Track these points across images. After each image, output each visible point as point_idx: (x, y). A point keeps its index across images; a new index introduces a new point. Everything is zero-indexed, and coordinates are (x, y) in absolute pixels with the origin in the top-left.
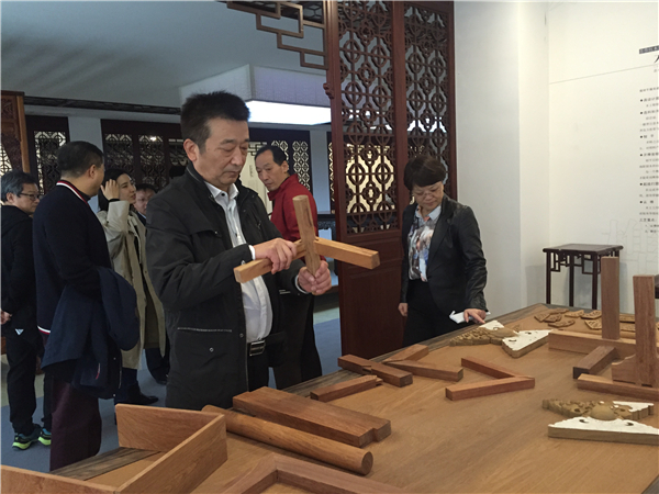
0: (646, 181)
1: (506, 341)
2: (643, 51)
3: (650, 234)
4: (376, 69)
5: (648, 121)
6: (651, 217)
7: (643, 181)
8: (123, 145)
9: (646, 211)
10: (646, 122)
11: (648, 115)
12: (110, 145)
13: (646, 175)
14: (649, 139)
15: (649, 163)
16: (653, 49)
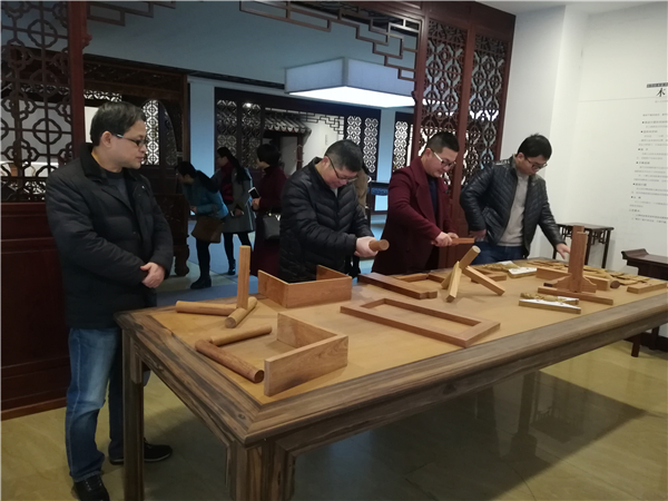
0: (638, 182)
1: (510, 270)
2: (649, 86)
3: (635, 220)
4: (449, 82)
5: (646, 138)
6: (638, 208)
7: (636, 182)
8: (229, 109)
9: (634, 204)
10: (644, 138)
11: (647, 134)
12: (220, 109)
14: (644, 151)
15: (642, 169)
16: (657, 85)
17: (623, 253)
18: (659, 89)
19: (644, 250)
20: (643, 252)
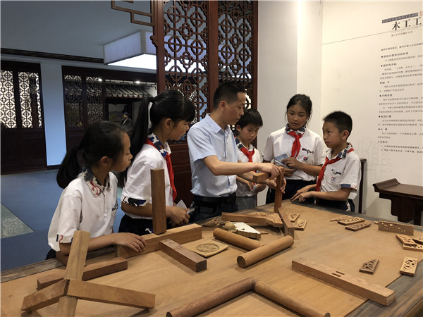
0: (383, 114)
3: (384, 152)
5: (387, 72)
6: (385, 139)
7: (381, 114)
8: (76, 83)
9: (382, 136)
10: (385, 72)
11: (387, 67)
12: (67, 82)
13: (383, 110)
14: (386, 84)
15: (385, 102)
16: (391, 20)
17: (374, 185)
18: (394, 23)
19: (395, 180)
20: (394, 182)
